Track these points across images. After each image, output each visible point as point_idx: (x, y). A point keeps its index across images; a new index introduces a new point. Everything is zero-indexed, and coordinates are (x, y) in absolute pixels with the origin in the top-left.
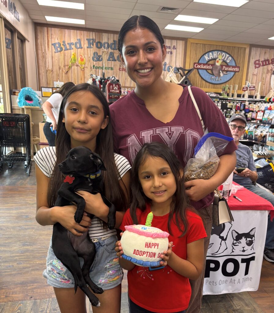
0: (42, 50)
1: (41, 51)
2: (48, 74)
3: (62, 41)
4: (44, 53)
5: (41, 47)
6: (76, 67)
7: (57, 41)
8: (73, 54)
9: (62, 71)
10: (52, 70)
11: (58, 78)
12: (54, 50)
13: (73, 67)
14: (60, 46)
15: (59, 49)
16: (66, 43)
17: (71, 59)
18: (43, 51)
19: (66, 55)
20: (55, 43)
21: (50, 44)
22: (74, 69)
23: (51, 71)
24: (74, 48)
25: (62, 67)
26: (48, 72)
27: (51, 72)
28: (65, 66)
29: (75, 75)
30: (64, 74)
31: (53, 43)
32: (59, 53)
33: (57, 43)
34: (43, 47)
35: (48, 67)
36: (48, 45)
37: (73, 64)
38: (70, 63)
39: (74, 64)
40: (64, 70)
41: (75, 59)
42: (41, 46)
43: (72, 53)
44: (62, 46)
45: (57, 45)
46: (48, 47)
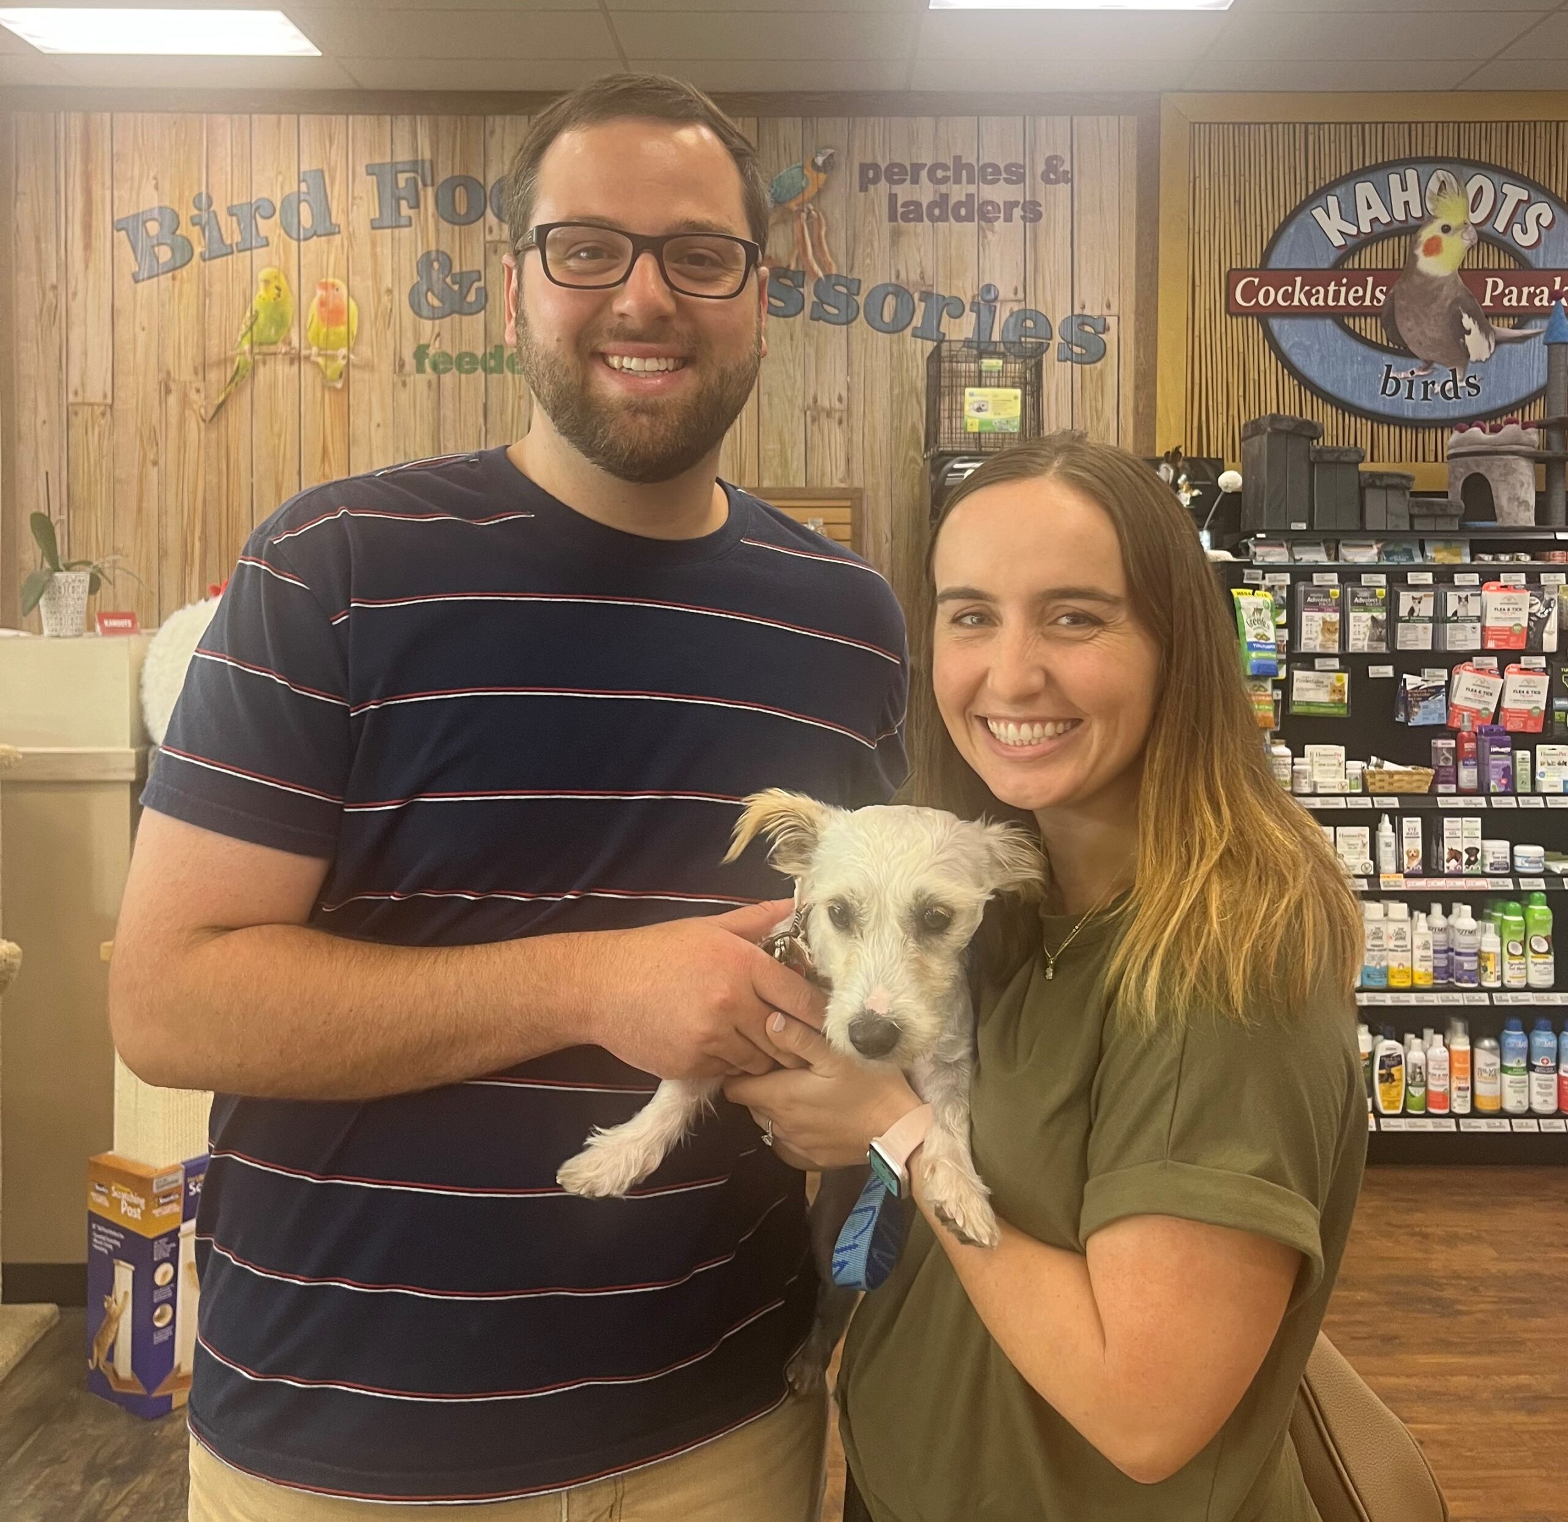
0: (41, 273)
1: (34, 279)
2: (77, 432)
3: (189, 196)
4: (54, 288)
5: (39, 251)
6: (283, 370)
7: (150, 200)
8: (267, 282)
9: (185, 402)
10: (111, 407)
11: (151, 456)
12: (128, 262)
13: (261, 371)
14: (174, 233)
15: (165, 254)
16: (220, 208)
17: (255, 318)
18: (52, 277)
19: (217, 288)
20: (136, 216)
21: (103, 223)
22: (273, 386)
23: (98, 410)
24: (274, 240)
25: (185, 374)
26: (77, 421)
27: (103, 414)
28: (202, 368)
29: (276, 428)
30: (193, 425)
31: (124, 211)
32: (165, 280)
33: (156, 214)
34: (49, 248)
35: (83, 385)
36: (87, 228)
37: (265, 349)
38: (246, 347)
39: (272, 349)
40: (193, 395)
41: (283, 316)
42: (38, 240)
43: (262, 274)
44: (187, 229)
45: (153, 227)
46: (88, 246)
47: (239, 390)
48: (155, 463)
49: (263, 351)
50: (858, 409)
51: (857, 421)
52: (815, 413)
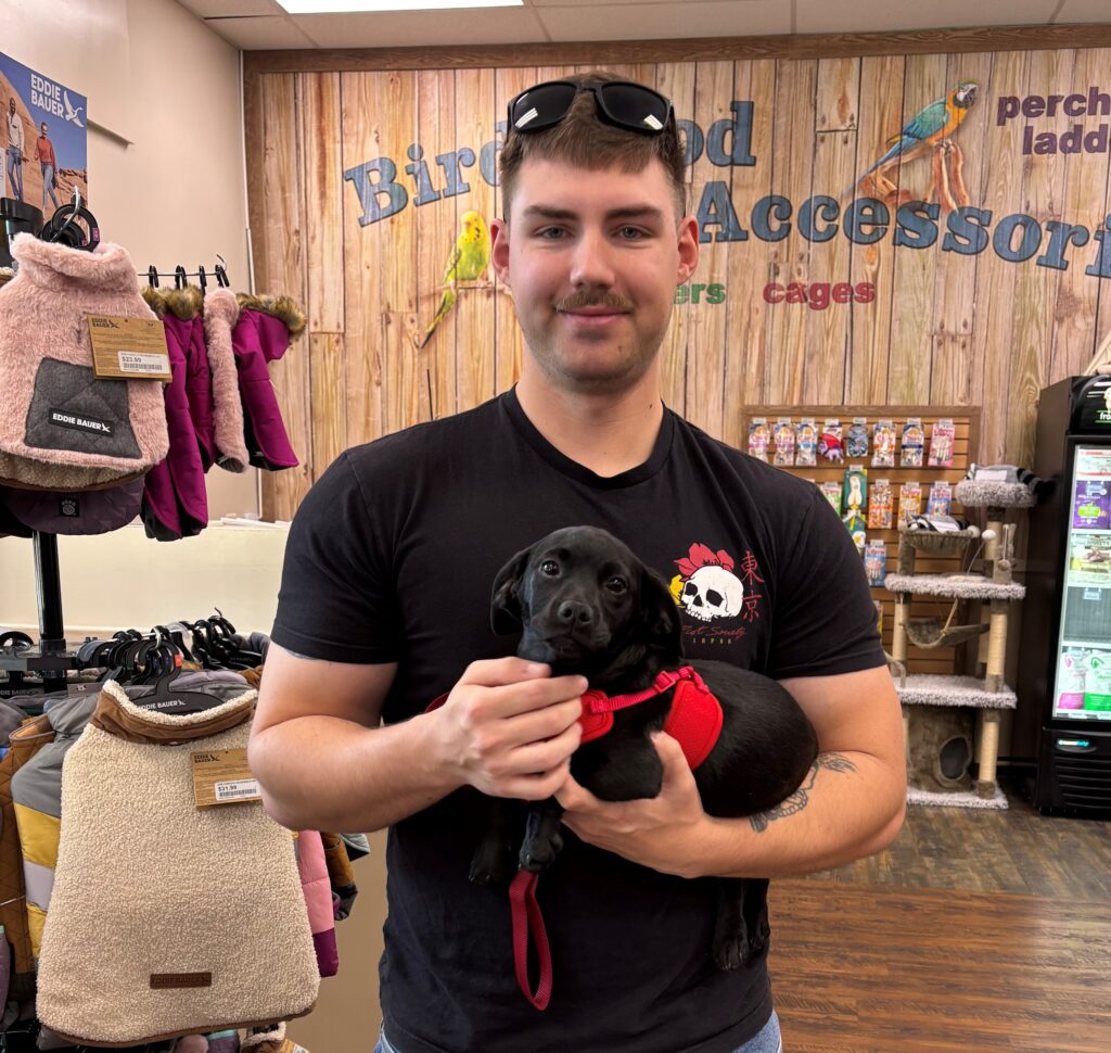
0: (286, 219)
1: (281, 225)
2: (317, 359)
3: (404, 147)
4: (297, 232)
5: (284, 200)
6: (482, 303)
7: (372, 152)
8: (468, 224)
9: (402, 331)
10: (344, 335)
11: (375, 378)
12: (355, 209)
13: (464, 305)
14: (392, 181)
15: (385, 200)
16: (429, 157)
17: (458, 256)
18: (295, 224)
19: (428, 231)
20: (361, 167)
21: (335, 176)
22: (473, 316)
23: (334, 338)
24: (474, 187)
25: (401, 306)
26: (317, 348)
27: (338, 342)
28: (415, 302)
29: (476, 354)
30: (408, 350)
31: (352, 163)
32: (385, 223)
33: (377, 165)
34: (293, 196)
35: (321, 317)
36: (323, 179)
37: (466, 284)
38: (451, 281)
40: (409, 326)
41: (481, 254)
42: (283, 190)
43: (464, 217)
44: (403, 179)
45: (375, 177)
46: (323, 195)
47: (446, 319)
48: (379, 384)
49: (465, 286)
50: (981, 334)
51: (980, 345)
52: (941, 338)
